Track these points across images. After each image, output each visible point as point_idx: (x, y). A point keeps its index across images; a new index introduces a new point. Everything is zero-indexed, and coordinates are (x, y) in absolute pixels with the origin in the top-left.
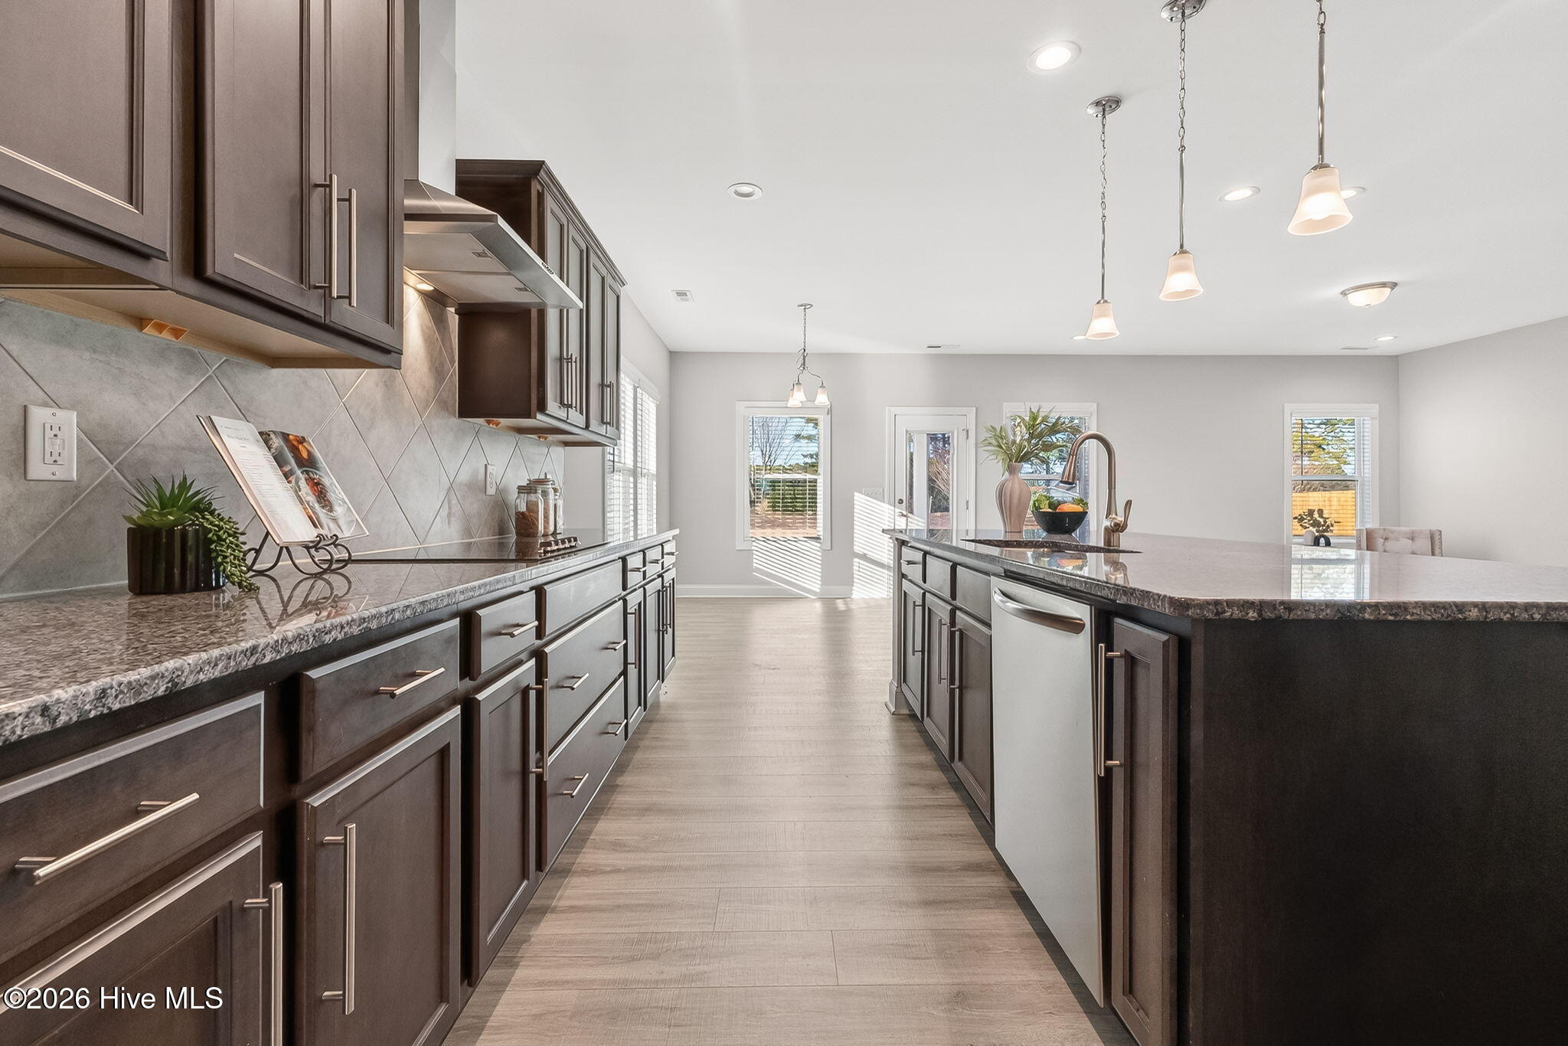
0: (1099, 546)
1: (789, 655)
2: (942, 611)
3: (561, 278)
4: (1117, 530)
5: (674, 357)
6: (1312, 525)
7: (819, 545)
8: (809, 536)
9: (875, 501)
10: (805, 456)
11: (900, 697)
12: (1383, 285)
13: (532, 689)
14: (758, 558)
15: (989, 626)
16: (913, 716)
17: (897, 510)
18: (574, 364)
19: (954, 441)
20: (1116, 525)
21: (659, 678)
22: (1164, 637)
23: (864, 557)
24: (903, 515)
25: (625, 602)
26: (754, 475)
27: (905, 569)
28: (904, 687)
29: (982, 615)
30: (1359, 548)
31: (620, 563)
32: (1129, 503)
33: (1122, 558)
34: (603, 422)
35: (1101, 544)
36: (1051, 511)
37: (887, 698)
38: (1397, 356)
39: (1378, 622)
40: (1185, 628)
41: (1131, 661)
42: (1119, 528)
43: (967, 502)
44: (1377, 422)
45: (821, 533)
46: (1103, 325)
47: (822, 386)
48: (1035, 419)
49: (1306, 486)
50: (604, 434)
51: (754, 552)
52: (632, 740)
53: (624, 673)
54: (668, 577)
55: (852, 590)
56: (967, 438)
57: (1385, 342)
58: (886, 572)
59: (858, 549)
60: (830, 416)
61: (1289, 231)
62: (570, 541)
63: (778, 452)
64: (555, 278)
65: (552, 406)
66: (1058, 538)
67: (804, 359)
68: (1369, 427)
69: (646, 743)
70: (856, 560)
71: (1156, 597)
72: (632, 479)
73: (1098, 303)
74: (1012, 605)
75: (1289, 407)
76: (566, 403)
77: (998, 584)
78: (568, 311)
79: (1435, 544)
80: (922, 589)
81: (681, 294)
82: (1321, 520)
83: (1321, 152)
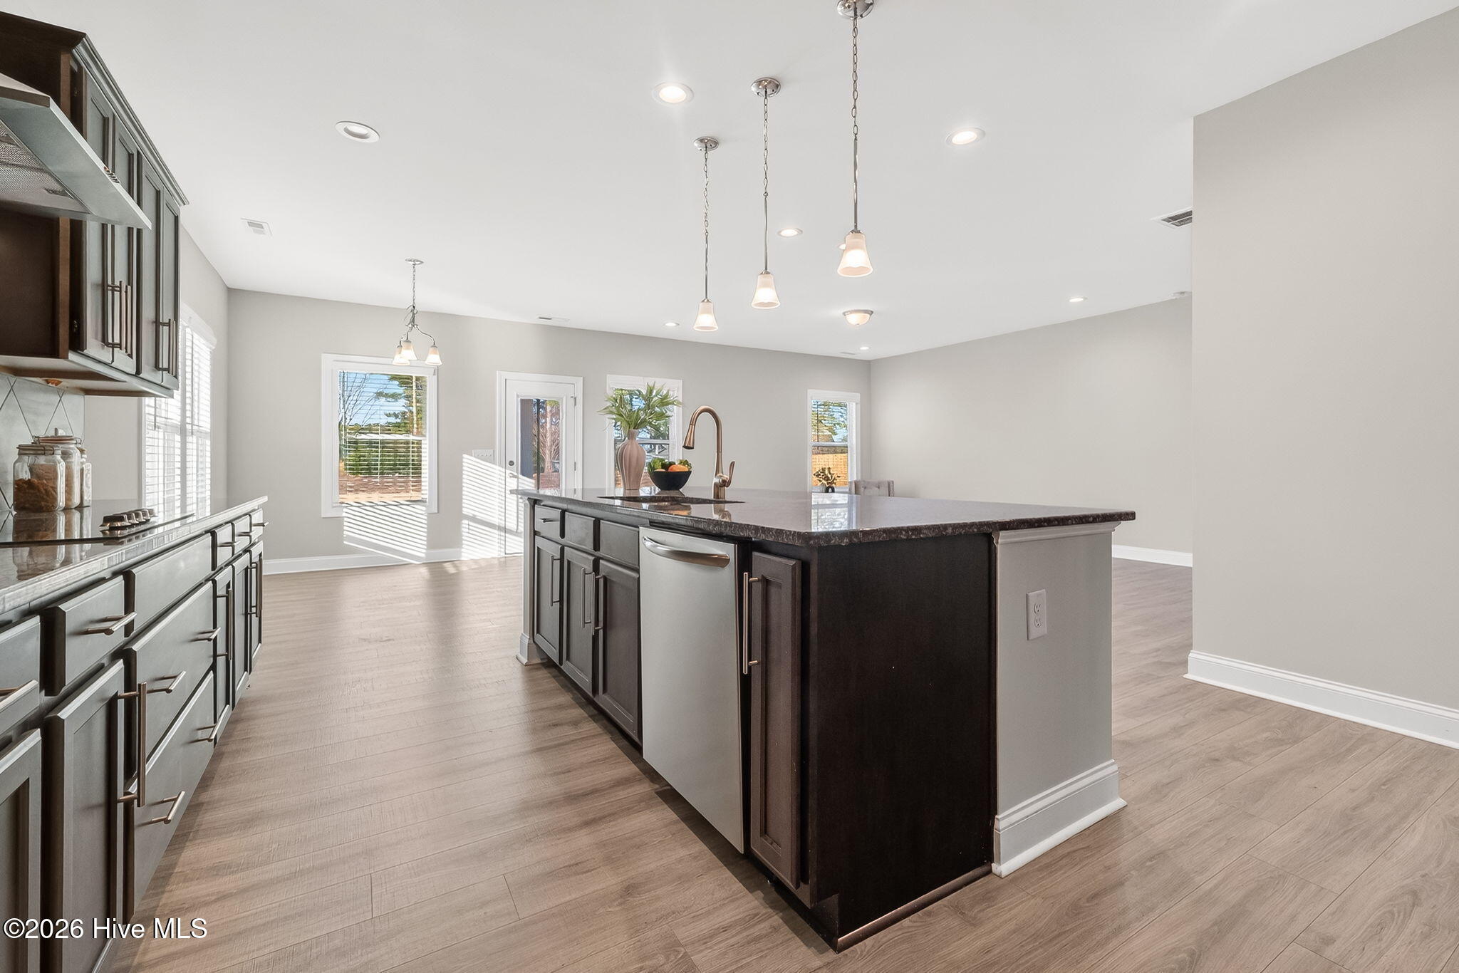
0: (710, 498)
1: (402, 625)
2: (583, 563)
3: (130, 191)
4: (725, 486)
5: (233, 294)
6: (824, 479)
7: (424, 508)
8: (412, 499)
9: (488, 464)
10: (389, 415)
11: (535, 648)
12: (866, 312)
13: (121, 697)
14: (349, 524)
15: (638, 571)
16: (548, 664)
17: (508, 472)
18: (117, 294)
19: (563, 408)
20: (724, 481)
21: (246, 670)
22: (793, 562)
23: (474, 519)
24: (514, 476)
25: (214, 582)
26: (345, 435)
27: (539, 526)
28: (537, 637)
29: (629, 560)
30: (850, 493)
31: (208, 538)
32: (733, 464)
33: (727, 507)
34: (157, 367)
35: (712, 497)
36: (664, 470)
37: (517, 651)
38: (869, 362)
39: (909, 540)
40: (804, 554)
41: (766, 582)
42: (725, 484)
43: (575, 463)
44: (859, 406)
45: (427, 496)
46: (706, 320)
47: (434, 346)
48: (651, 392)
49: (821, 450)
50: (159, 383)
51: (346, 519)
52: (220, 748)
53: (213, 668)
54: (256, 551)
55: (461, 552)
56: (575, 405)
57: (864, 351)
58: (496, 532)
59: (465, 511)
60: (436, 376)
61: (839, 273)
62: (137, 516)
63: (355, 411)
64: (120, 189)
65: (93, 345)
66: (673, 493)
67: (413, 317)
68: (853, 408)
69: (233, 747)
70: (465, 522)
71: (788, 533)
72: (178, 438)
73: (703, 301)
74: (662, 548)
75: (811, 392)
76: (110, 341)
77: (645, 532)
78: (113, 227)
79: (890, 489)
80: (559, 543)
81: (256, 225)
82: (829, 476)
83: (856, 222)
